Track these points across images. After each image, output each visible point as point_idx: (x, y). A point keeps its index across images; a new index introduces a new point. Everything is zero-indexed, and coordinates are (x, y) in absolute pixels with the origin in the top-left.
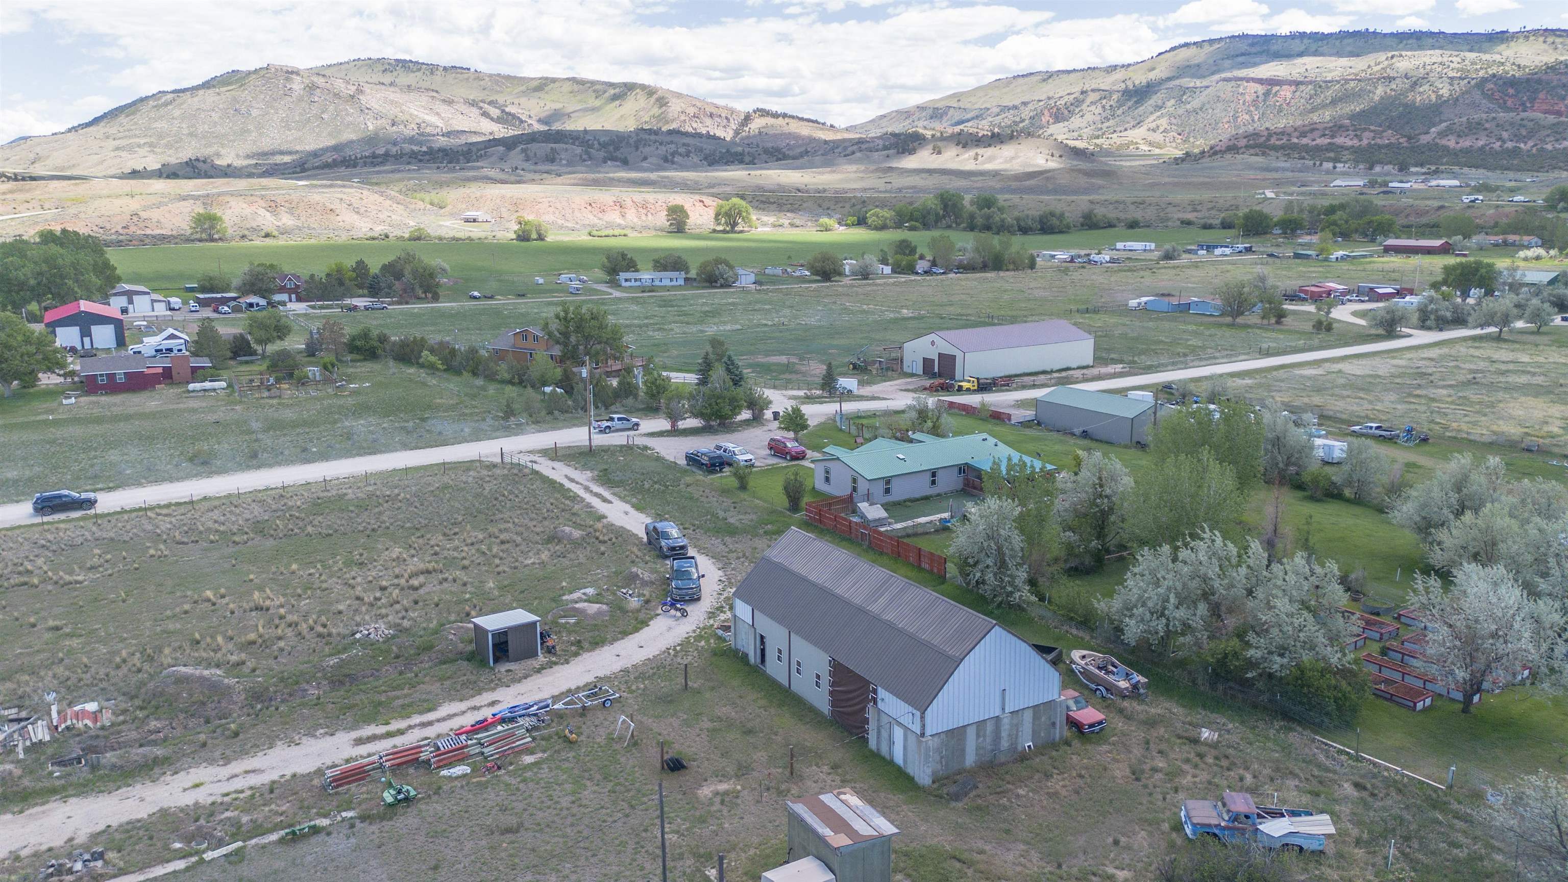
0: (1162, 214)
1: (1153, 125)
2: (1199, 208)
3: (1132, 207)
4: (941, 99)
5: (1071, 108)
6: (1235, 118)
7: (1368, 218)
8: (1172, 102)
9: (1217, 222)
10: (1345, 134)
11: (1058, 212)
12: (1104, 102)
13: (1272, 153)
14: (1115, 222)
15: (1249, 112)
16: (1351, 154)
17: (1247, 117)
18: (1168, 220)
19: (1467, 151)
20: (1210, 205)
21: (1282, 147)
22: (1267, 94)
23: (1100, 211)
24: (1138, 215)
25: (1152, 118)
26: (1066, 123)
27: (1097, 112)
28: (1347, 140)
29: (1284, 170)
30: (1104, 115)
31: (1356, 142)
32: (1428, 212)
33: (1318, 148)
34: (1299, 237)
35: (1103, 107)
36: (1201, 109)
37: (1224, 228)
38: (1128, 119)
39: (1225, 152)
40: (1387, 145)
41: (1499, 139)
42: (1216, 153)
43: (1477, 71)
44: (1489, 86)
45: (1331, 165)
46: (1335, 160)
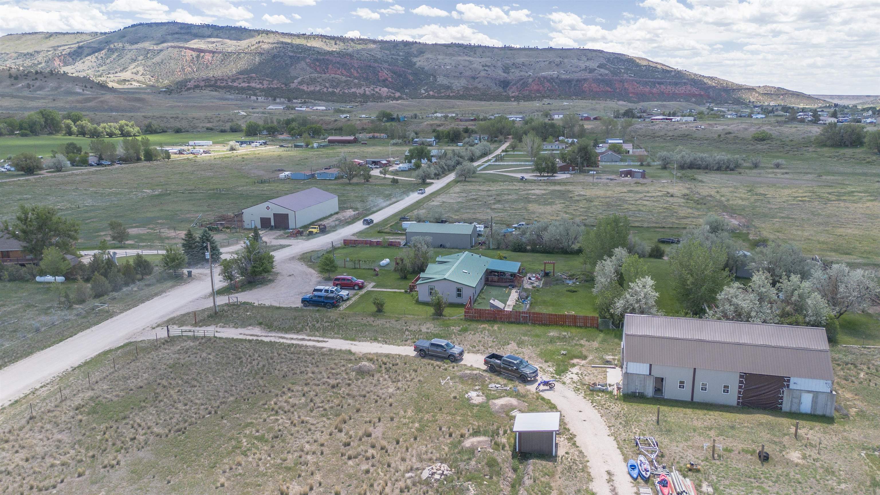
0: (191, 124)
1: (135, 70)
2: (211, 120)
3: (171, 120)
6: (184, 70)
7: (308, 126)
8: (141, 58)
9: (227, 128)
10: (254, 81)
13: (220, 90)
14: (165, 129)
15: (190, 66)
16: (260, 92)
17: (190, 69)
18: (197, 127)
20: (218, 119)
21: (224, 87)
22: (198, 57)
23: (155, 123)
24: (178, 125)
25: (132, 66)
26: (73, 67)
27: (93, 60)
28: (256, 85)
29: (232, 99)
30: (98, 62)
31: (260, 86)
32: (330, 123)
33: (243, 89)
34: (278, 136)
36: (162, 63)
37: (233, 131)
38: (116, 66)
39: (194, 89)
40: (277, 88)
41: (325, 87)
42: (189, 89)
43: (300, 53)
44: (308, 60)
45: (255, 98)
46: (255, 95)
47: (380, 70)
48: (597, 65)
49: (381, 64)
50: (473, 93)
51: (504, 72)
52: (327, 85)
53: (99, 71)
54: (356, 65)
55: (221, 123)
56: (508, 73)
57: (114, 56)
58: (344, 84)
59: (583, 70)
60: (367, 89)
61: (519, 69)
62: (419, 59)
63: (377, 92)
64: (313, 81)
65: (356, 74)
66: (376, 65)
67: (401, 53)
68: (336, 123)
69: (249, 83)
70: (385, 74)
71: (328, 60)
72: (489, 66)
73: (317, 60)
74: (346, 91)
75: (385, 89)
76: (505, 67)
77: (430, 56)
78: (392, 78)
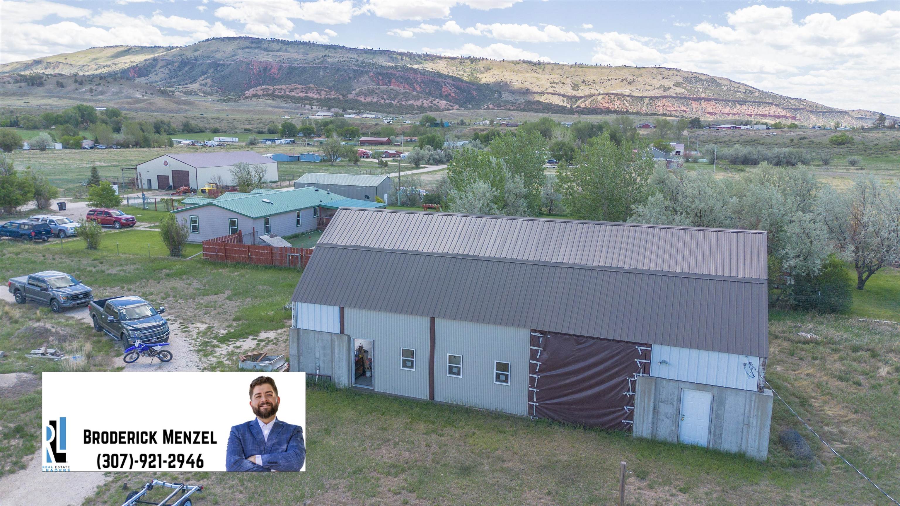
0: (231, 125)
1: (203, 82)
2: (252, 122)
3: (212, 121)
4: (52, 57)
5: (149, 69)
6: (250, 82)
7: (346, 128)
8: (211, 70)
9: (266, 130)
10: (312, 92)
11: (166, 122)
12: (170, 66)
13: (277, 99)
14: (204, 129)
16: (317, 102)
17: (256, 81)
18: (236, 128)
19: (370, 104)
20: (259, 121)
21: (282, 97)
23: (193, 123)
24: (217, 125)
25: (201, 78)
26: (146, 78)
27: (166, 72)
28: (314, 95)
29: (286, 108)
30: (171, 74)
31: (318, 96)
33: (300, 98)
34: (313, 137)
35: (170, 70)
36: (230, 75)
37: (270, 133)
38: (187, 78)
39: (252, 97)
40: (335, 99)
41: (383, 98)
42: (247, 98)
43: (364, 67)
44: (371, 74)
45: (310, 107)
46: (311, 104)
47: (443, 85)
48: (673, 83)
49: (445, 79)
50: (535, 107)
51: (573, 89)
52: (385, 96)
53: (170, 83)
54: (419, 80)
55: (261, 125)
56: (577, 90)
57: (187, 69)
58: (402, 96)
59: (657, 88)
60: (425, 101)
61: (590, 86)
62: (485, 75)
63: (435, 105)
64: (371, 92)
65: (418, 89)
66: (440, 80)
67: (467, 70)
68: (377, 127)
69: (307, 93)
70: (447, 89)
71: (391, 74)
72: (557, 83)
73: (381, 74)
74: (404, 103)
75: (444, 102)
76: (574, 84)
77: (496, 72)
78: (455, 93)
